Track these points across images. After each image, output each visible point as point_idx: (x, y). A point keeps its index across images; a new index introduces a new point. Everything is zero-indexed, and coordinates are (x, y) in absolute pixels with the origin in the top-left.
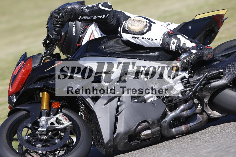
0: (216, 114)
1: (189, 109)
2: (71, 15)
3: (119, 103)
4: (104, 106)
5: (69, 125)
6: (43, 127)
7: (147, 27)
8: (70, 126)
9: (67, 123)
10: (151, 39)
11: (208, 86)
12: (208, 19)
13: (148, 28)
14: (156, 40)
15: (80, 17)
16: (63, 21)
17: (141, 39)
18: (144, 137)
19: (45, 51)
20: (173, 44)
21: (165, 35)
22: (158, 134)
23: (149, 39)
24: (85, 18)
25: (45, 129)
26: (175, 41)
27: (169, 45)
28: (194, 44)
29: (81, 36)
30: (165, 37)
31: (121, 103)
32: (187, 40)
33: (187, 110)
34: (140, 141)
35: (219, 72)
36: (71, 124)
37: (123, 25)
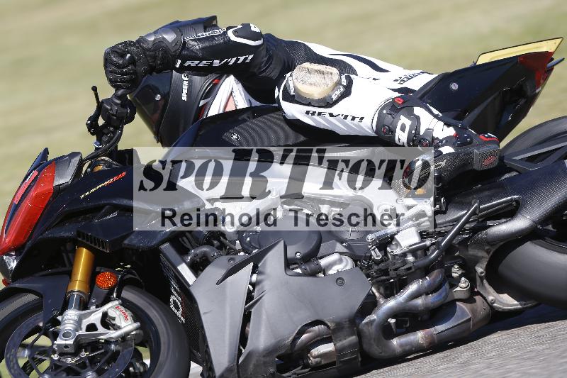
0: (507, 301)
1: (432, 293)
2: (155, 57)
3: (254, 278)
4: (218, 284)
5: (132, 331)
6: (66, 335)
7: (340, 88)
8: (134, 333)
9: (126, 325)
10: (350, 118)
11: (482, 235)
12: (505, 64)
13: (342, 89)
14: (362, 119)
15: (179, 61)
16: (135, 73)
17: (327, 116)
18: (317, 360)
19: (95, 143)
20: (403, 129)
21: (383, 108)
22: (352, 353)
23: (346, 117)
24: (192, 65)
25: (71, 342)
26: (408, 123)
27: (393, 132)
28: (451, 131)
29: (202, 103)
30: (385, 112)
31: (261, 277)
32: (436, 120)
33: (427, 294)
34: (308, 370)
35: (511, 200)
36: (137, 329)
37: (285, 81)
